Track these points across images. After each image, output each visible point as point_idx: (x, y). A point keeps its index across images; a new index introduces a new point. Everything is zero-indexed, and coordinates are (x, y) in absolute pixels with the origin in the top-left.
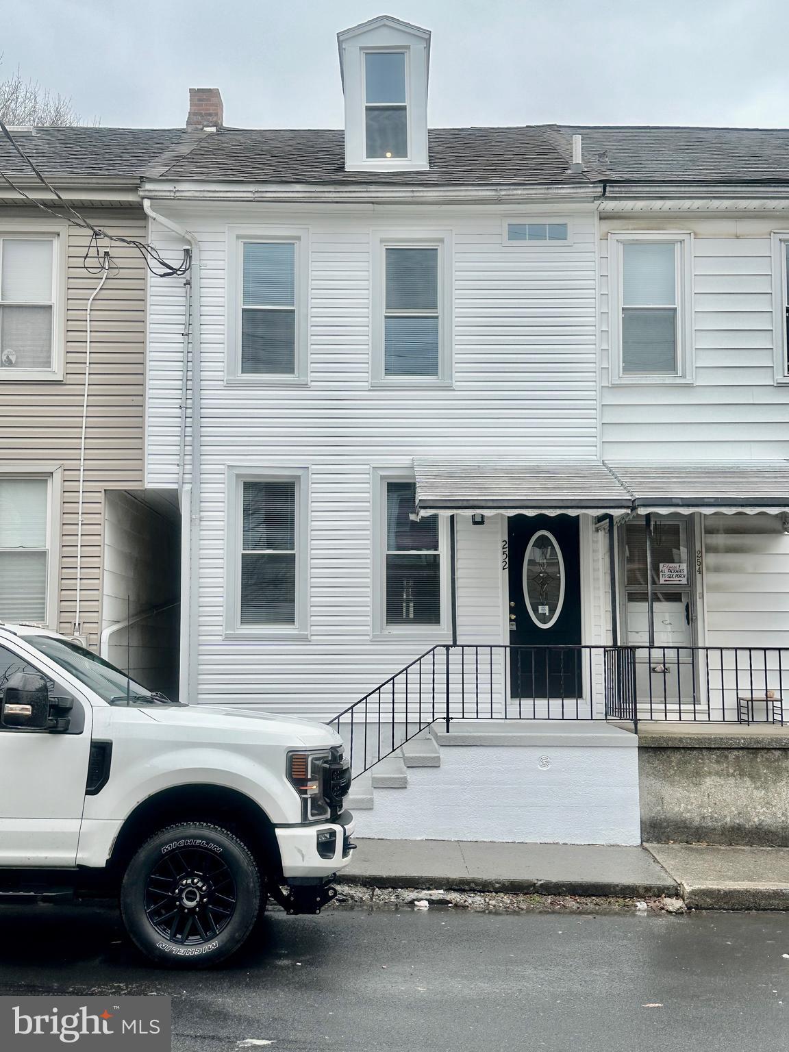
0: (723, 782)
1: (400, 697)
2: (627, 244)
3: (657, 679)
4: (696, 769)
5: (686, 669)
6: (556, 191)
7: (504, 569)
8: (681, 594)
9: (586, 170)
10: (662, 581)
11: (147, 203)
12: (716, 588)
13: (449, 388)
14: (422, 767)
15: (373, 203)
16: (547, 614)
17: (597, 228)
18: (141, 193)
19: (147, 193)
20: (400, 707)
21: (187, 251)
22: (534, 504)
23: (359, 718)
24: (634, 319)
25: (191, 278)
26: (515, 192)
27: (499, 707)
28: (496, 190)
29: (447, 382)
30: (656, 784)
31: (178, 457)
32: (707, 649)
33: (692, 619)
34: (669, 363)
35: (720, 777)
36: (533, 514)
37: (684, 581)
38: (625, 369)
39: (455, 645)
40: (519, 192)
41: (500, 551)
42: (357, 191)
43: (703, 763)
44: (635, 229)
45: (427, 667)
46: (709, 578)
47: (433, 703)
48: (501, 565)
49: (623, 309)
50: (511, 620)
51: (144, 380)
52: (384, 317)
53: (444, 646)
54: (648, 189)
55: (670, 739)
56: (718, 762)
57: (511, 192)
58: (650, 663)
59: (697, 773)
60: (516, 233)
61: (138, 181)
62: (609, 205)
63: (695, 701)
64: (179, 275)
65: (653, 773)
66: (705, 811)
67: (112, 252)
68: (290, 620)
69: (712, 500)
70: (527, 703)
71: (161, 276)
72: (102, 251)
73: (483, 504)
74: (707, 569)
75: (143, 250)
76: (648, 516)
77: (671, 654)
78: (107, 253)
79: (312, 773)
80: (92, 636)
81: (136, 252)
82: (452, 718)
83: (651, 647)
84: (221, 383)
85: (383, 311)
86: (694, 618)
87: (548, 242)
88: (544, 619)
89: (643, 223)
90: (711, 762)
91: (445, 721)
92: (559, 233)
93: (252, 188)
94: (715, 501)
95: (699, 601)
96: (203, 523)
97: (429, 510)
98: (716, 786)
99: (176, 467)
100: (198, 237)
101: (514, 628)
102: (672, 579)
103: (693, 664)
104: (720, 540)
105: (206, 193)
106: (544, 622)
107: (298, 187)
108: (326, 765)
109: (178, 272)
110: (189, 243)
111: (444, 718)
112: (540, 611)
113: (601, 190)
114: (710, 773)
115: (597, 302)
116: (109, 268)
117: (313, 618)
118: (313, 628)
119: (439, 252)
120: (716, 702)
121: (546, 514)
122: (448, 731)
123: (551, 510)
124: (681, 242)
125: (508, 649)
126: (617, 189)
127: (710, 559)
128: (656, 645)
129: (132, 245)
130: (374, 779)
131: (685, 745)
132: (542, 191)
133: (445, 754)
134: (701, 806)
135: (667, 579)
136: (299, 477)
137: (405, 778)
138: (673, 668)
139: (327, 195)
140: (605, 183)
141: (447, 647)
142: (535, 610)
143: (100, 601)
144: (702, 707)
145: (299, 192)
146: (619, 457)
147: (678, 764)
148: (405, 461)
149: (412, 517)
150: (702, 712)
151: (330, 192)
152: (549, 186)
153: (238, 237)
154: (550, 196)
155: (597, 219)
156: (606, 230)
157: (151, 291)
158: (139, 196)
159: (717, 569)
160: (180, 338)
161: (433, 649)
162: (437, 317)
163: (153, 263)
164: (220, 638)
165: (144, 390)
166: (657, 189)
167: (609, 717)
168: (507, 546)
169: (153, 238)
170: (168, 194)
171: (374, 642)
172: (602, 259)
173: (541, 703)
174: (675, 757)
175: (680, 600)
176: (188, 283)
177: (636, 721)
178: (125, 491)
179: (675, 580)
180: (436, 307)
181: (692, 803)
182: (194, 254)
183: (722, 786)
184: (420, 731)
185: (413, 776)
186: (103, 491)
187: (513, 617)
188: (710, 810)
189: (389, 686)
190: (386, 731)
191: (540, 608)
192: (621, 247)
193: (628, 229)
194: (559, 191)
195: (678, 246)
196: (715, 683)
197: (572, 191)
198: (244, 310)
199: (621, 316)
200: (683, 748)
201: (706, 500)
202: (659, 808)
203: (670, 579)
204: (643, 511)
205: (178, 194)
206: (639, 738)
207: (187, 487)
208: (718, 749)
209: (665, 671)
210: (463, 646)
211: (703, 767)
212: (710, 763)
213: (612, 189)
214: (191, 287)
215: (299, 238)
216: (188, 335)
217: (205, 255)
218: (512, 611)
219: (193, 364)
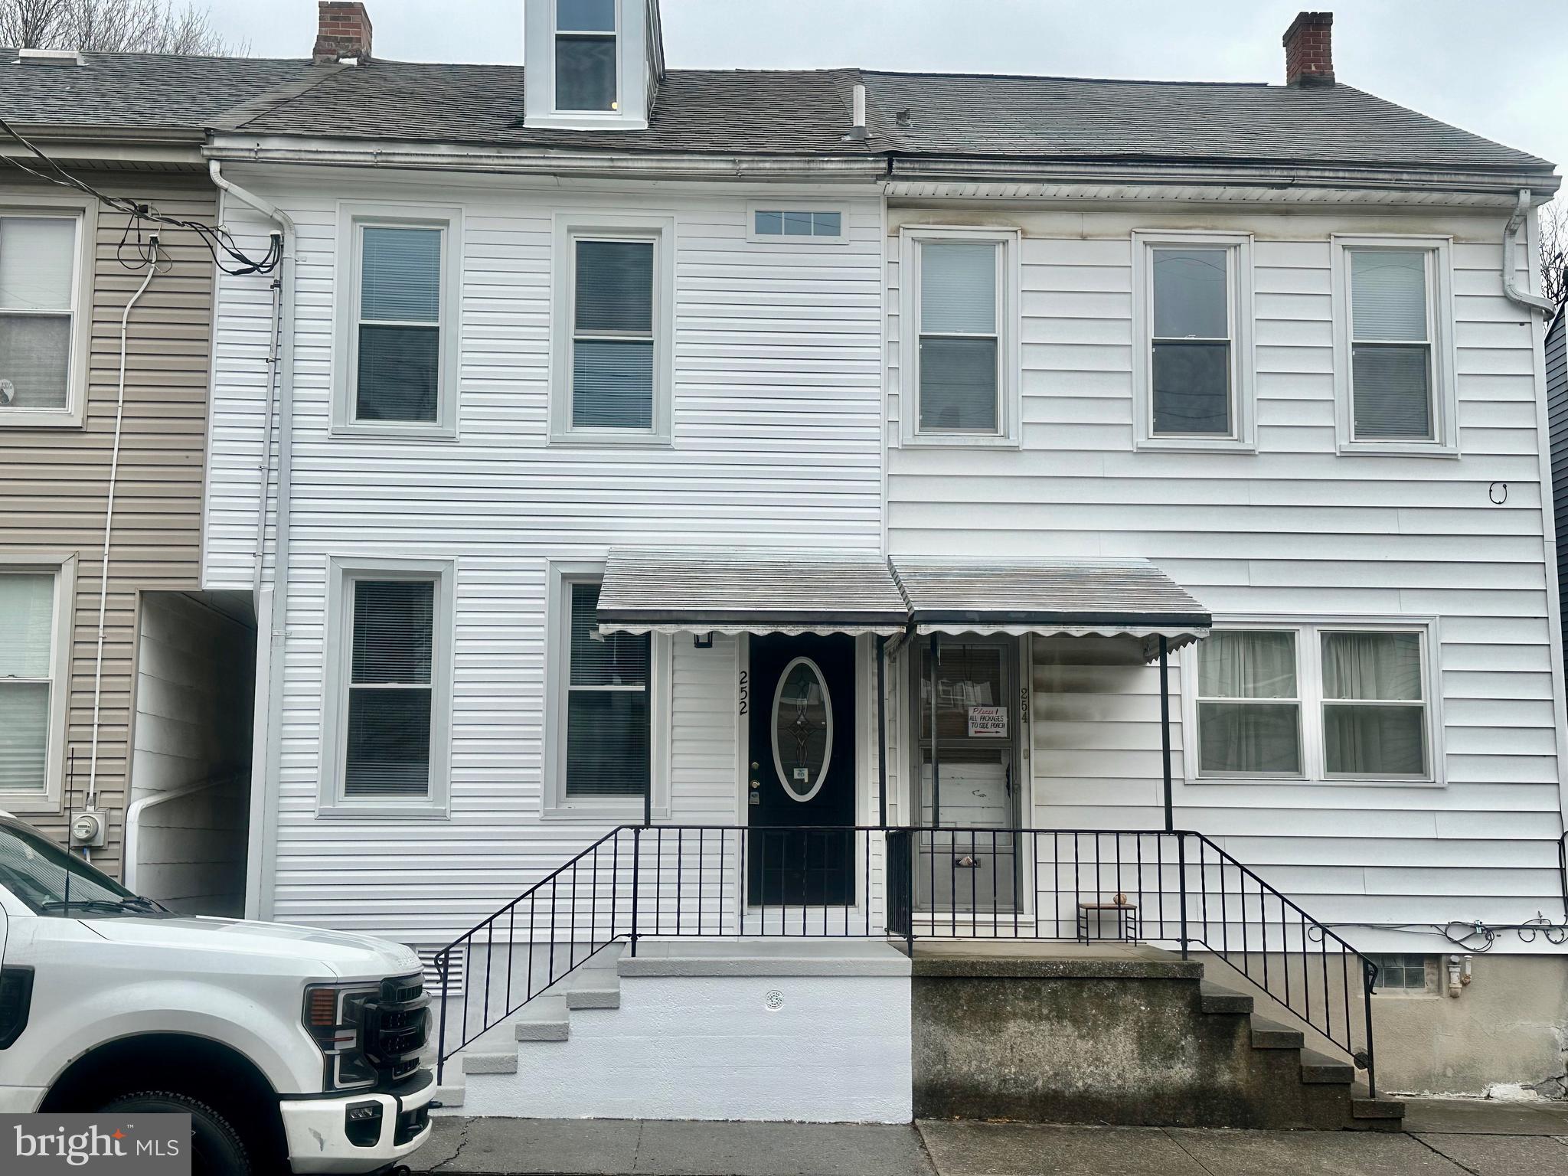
0: (1033, 1028)
1: (563, 904)
2: (925, 243)
3: (963, 876)
4: (995, 1009)
5: (1005, 862)
6: (821, 166)
7: (742, 713)
8: (999, 751)
9: (871, 135)
10: (971, 733)
11: (215, 167)
12: (1047, 744)
13: (667, 447)
14: (592, 1008)
15: (555, 175)
16: (806, 781)
17: (880, 220)
18: (206, 153)
19: (215, 153)
20: (563, 919)
21: (275, 238)
22: (766, 618)
23: (501, 935)
24: (933, 349)
25: (281, 278)
26: (761, 165)
27: (731, 919)
28: (734, 161)
29: (663, 438)
30: (937, 1031)
31: (254, 543)
32: (1036, 832)
33: (1013, 788)
34: (986, 417)
35: (1029, 1021)
36: (766, 633)
37: (1003, 733)
38: (924, 424)
39: (648, 825)
40: (768, 165)
41: (737, 686)
42: (530, 157)
43: (1005, 1000)
44: (934, 224)
45: (606, 860)
46: (1039, 729)
47: (613, 913)
48: (737, 708)
49: (922, 337)
50: (751, 789)
51: (206, 427)
52: (571, 342)
53: (631, 827)
54: (952, 166)
55: (959, 964)
56: (1026, 998)
57: (755, 165)
58: (953, 853)
59: (995, 1014)
60: (767, 223)
61: (203, 135)
62: (901, 188)
63: (1017, 909)
64: (262, 273)
65: (932, 1015)
66: (1007, 1071)
67: (165, 238)
68: (421, 788)
70: (773, 913)
71: (234, 274)
72: (146, 237)
73: (691, 617)
74: (1036, 713)
75: (207, 235)
76: (934, 634)
77: (984, 840)
78: (154, 239)
79: (344, 1015)
80: (114, 813)
81: (195, 238)
82: (640, 935)
83: (935, 828)
84: (324, 433)
85: (571, 333)
86: (1016, 786)
87: (783, 238)
88: (802, 788)
89: (950, 215)
90: (1016, 998)
91: (629, 939)
92: (829, 225)
93: (374, 148)
95: (1024, 762)
96: (291, 642)
97: (610, 625)
98: (1022, 1033)
99: (251, 557)
100: (294, 217)
101: (757, 801)
102: (986, 730)
103: (1015, 854)
104: (1055, 673)
105: (303, 153)
106: (802, 793)
107: (443, 149)
108: (373, 1006)
109: (262, 269)
110: (280, 226)
111: (628, 935)
112: (796, 776)
113: (884, 165)
114: (1015, 1015)
115: (883, 327)
116: (157, 261)
117: (454, 786)
118: (455, 800)
119: (655, 247)
120: (1047, 911)
121: (785, 632)
122: (634, 955)
123: (791, 627)
124: (1004, 243)
125: (746, 831)
126: (908, 165)
127: (1042, 701)
128: (941, 825)
129: (186, 228)
130: (520, 1028)
131: (979, 974)
132: (801, 165)
133: (629, 990)
134: (1000, 1064)
135: (978, 729)
136: (439, 575)
137: (566, 1026)
138: (986, 860)
139: (484, 161)
140: (891, 156)
141: (637, 829)
142: (789, 775)
143: (128, 759)
144: (1026, 917)
145: (444, 155)
146: (909, 551)
147: (969, 1002)
148: (599, 552)
149: (593, 635)
150: (1026, 925)
151: (489, 158)
152: (810, 159)
153: (355, 219)
154: (812, 172)
155: (883, 208)
156: (897, 224)
157: (220, 295)
158: (203, 156)
159: (1051, 716)
160: (262, 366)
161: (615, 832)
162: (651, 343)
163: (222, 255)
164: (312, 815)
165: (205, 443)
166: (966, 167)
167: (891, 934)
168: (747, 679)
169: (226, 220)
170: (246, 154)
171: (545, 822)
172: (890, 264)
173: (794, 913)
174: (965, 991)
175: (999, 762)
176: (277, 284)
177: (910, 938)
178: (183, 593)
179: (991, 732)
180: (649, 328)
181: (989, 1059)
182: (289, 242)
183: (1032, 1034)
184: (592, 954)
185: (580, 1023)
186: (138, 594)
187: (756, 784)
188: (1013, 1070)
189: (548, 887)
190: (541, 957)
191: (796, 771)
192: (919, 248)
193: (928, 223)
194: (825, 166)
195: (999, 249)
196: (1046, 882)
197: (844, 166)
198: (361, 327)
199: (918, 347)
200: (977, 978)
202: (940, 1067)
203: (983, 730)
204: (923, 630)
205: (261, 155)
206: (914, 963)
207: (268, 588)
208: (1026, 978)
209: (975, 864)
210: (660, 828)
211: (1005, 1006)
212: (1015, 1000)
213: (901, 165)
214: (281, 291)
215: (446, 223)
216: (275, 360)
217: (304, 245)
218: (753, 775)
219: (282, 405)
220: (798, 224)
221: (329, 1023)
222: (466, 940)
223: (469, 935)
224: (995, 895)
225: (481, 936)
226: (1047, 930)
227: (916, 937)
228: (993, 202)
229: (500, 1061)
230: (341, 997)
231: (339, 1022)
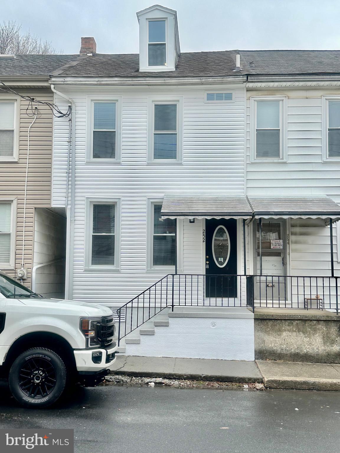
0: (291, 334)
1: (152, 296)
2: (259, 102)
3: (269, 290)
4: (279, 328)
5: (282, 286)
6: (226, 79)
7: (203, 242)
8: (280, 253)
9: (241, 69)
10: (272, 247)
11: (52, 86)
12: (295, 251)
13: (181, 164)
14: (161, 326)
15: (148, 85)
16: (222, 261)
17: (245, 95)
18: (50, 82)
19: (52, 82)
20: (152, 300)
21: (70, 106)
22: (210, 214)
23: (135, 305)
24: (261, 134)
25: (71, 118)
26: (209, 80)
27: (201, 301)
28: (201, 79)
29: (180, 162)
30: (262, 335)
31: (65, 194)
32: (291, 277)
33: (285, 264)
34: (276, 153)
35: (290, 332)
36: (210, 218)
37: (282, 247)
38: (257, 156)
39: (176, 274)
40: (210, 80)
41: (202, 234)
42: (141, 80)
43: (282, 326)
44: (261, 95)
45: (164, 284)
46: (292, 246)
47: (167, 299)
48: (202, 240)
49: (257, 130)
50: (206, 264)
51: (52, 161)
52: (153, 134)
53: (171, 275)
54: (266, 78)
55: (268, 315)
56: (289, 325)
57: (207, 80)
58: (266, 283)
59: (279, 330)
60: (210, 97)
61: (49, 77)
62: (251, 85)
63: (286, 299)
64: (66, 117)
65: (260, 330)
66: (283, 346)
67: (38, 107)
68: (112, 263)
69: (288, 212)
70: (213, 300)
71: (58, 117)
72: (34, 107)
73: (188, 214)
74: (292, 242)
75: (51, 106)
76: (260, 219)
77: (276, 279)
78: (36, 108)
79: (91, 327)
80: (29, 269)
81: (47, 107)
82: (175, 305)
83: (261, 276)
84: (84, 162)
85: (153, 132)
86: (285, 263)
88: (221, 264)
89: (266, 93)
90: (286, 325)
91: (171, 307)
92: (229, 97)
93: (97, 79)
94: (288, 213)
95: (288, 256)
96: (76, 222)
97: (165, 217)
98: (288, 336)
99: (65, 198)
100: (75, 100)
101: (208, 267)
102: (276, 247)
103: (285, 283)
104: (297, 230)
105: (77, 82)
106: (222, 265)
107: (116, 79)
108: (99, 324)
109: (66, 116)
110: (71, 103)
111: (171, 305)
112: (219, 260)
113: (246, 78)
114: (285, 330)
115: (245, 127)
116: (37, 114)
117: (122, 262)
118: (122, 267)
119: (177, 105)
120: (295, 300)
121: (216, 218)
122: (173, 311)
123: (217, 217)
124: (282, 101)
125: (205, 276)
126: (253, 78)
127: (293, 238)
128: (263, 275)
129: (45, 104)
130: (140, 331)
131: (274, 318)
132: (220, 79)
133: (171, 321)
134: (281, 344)
135: (274, 246)
136: (116, 202)
137: (154, 331)
138: (276, 285)
139: (128, 82)
140: (248, 75)
141: (173, 275)
142: (217, 260)
143: (32, 255)
144: (289, 302)
145: (116, 81)
146: (253, 194)
147: (271, 326)
148: (161, 195)
149: (160, 219)
150: (289, 304)
151: (129, 81)
152: (224, 77)
153: (92, 100)
154: (224, 81)
155: (245, 91)
156: (250, 96)
157: (54, 123)
158: (49, 83)
159: (296, 242)
160: (66, 143)
161: (167, 276)
162: (176, 134)
163: (55, 112)
164: (82, 270)
165: (51, 166)
166: (270, 78)
167: (248, 306)
168: (205, 232)
169: (56, 102)
170: (61, 82)
171: (147, 273)
172: (247, 108)
173: (219, 300)
174: (270, 323)
175: (280, 256)
176: (70, 120)
177: (254, 307)
178: (46, 208)
179: (278, 247)
180: (176, 130)
181: (277, 343)
182: (73, 108)
183: (290, 336)
184: (161, 311)
185: (157, 330)
186: (34, 208)
187: (208, 262)
188: (285, 346)
189: (148, 291)
190: (146, 311)
191: (219, 259)
192: (256, 103)
193: (259, 95)
194: (228, 79)
195: (281, 102)
196: (295, 292)
197: (233, 79)
198: (94, 132)
199: (256, 133)
200: (274, 319)
201: (284, 212)
202: (263, 345)
203: (275, 247)
204: (257, 217)
205: (65, 82)
206: (255, 315)
207: (69, 207)
208: (289, 320)
209: (273, 286)
210: (180, 275)
211: (282, 328)
212: (285, 326)
213: (251, 78)
214: (71, 122)
215: (117, 101)
216: (70, 142)
217: (77, 108)
218: (207, 260)
219: (72, 154)
220: (220, 97)
221: (87, 329)
222: (125, 306)
223: (126, 304)
224: (279, 295)
225: (129, 305)
226: (295, 306)
227: (255, 307)
228: (279, 88)
229: (135, 340)
230: (90, 321)
231: (90, 329)
